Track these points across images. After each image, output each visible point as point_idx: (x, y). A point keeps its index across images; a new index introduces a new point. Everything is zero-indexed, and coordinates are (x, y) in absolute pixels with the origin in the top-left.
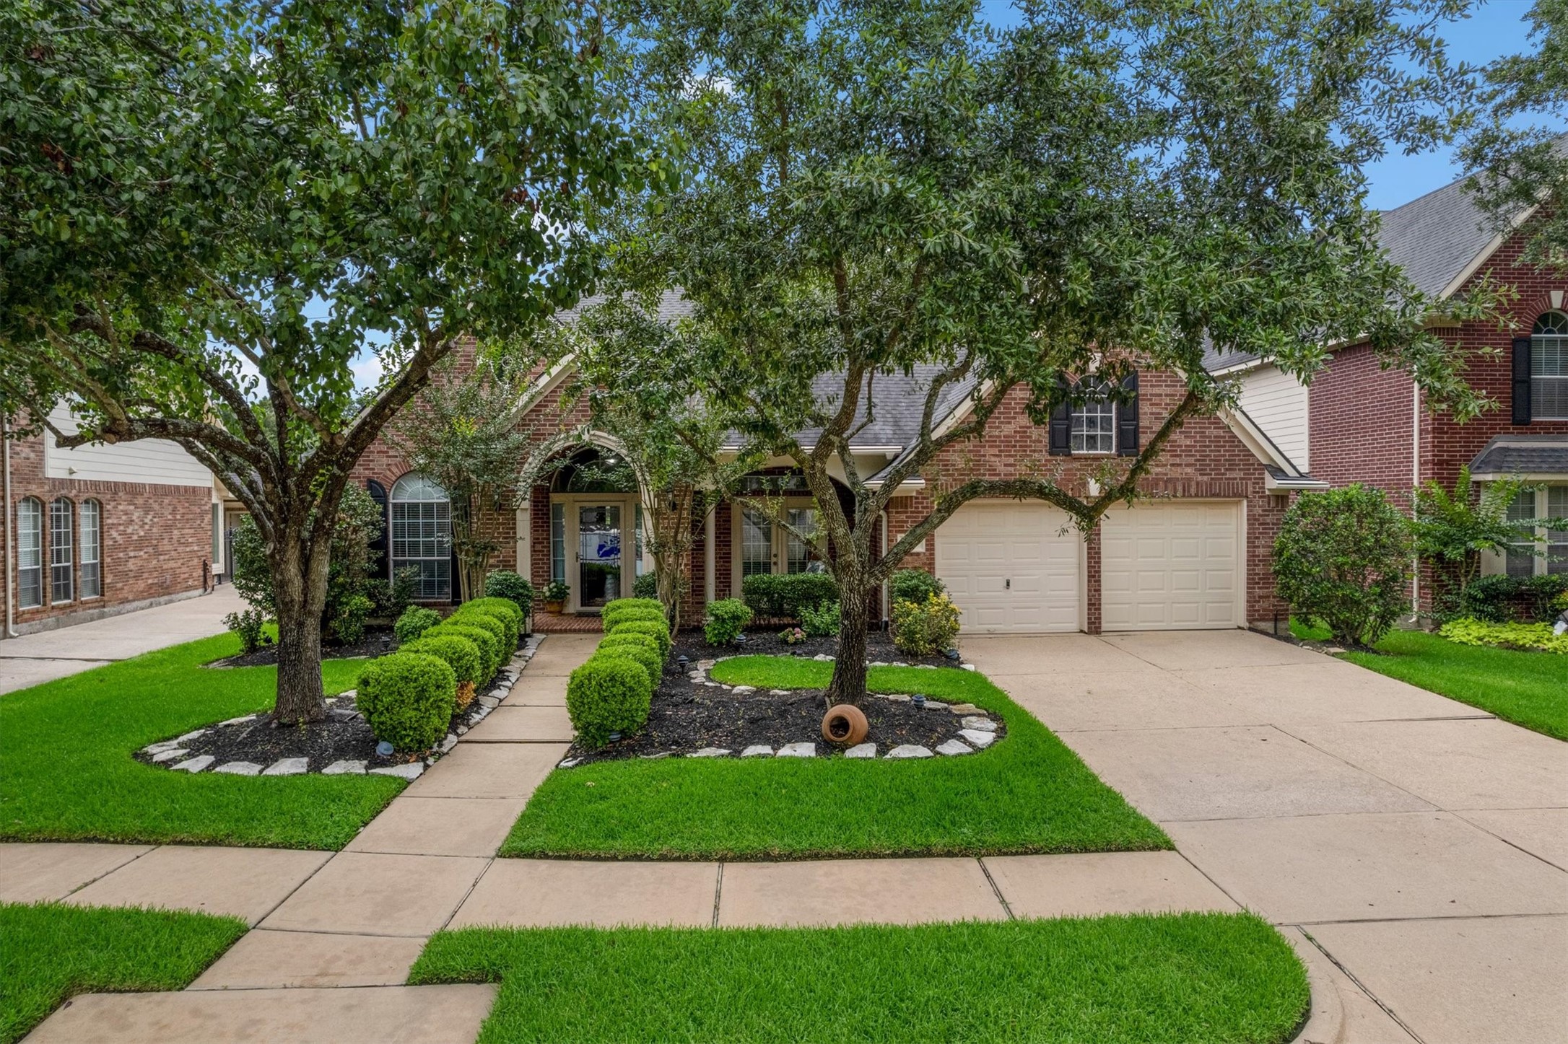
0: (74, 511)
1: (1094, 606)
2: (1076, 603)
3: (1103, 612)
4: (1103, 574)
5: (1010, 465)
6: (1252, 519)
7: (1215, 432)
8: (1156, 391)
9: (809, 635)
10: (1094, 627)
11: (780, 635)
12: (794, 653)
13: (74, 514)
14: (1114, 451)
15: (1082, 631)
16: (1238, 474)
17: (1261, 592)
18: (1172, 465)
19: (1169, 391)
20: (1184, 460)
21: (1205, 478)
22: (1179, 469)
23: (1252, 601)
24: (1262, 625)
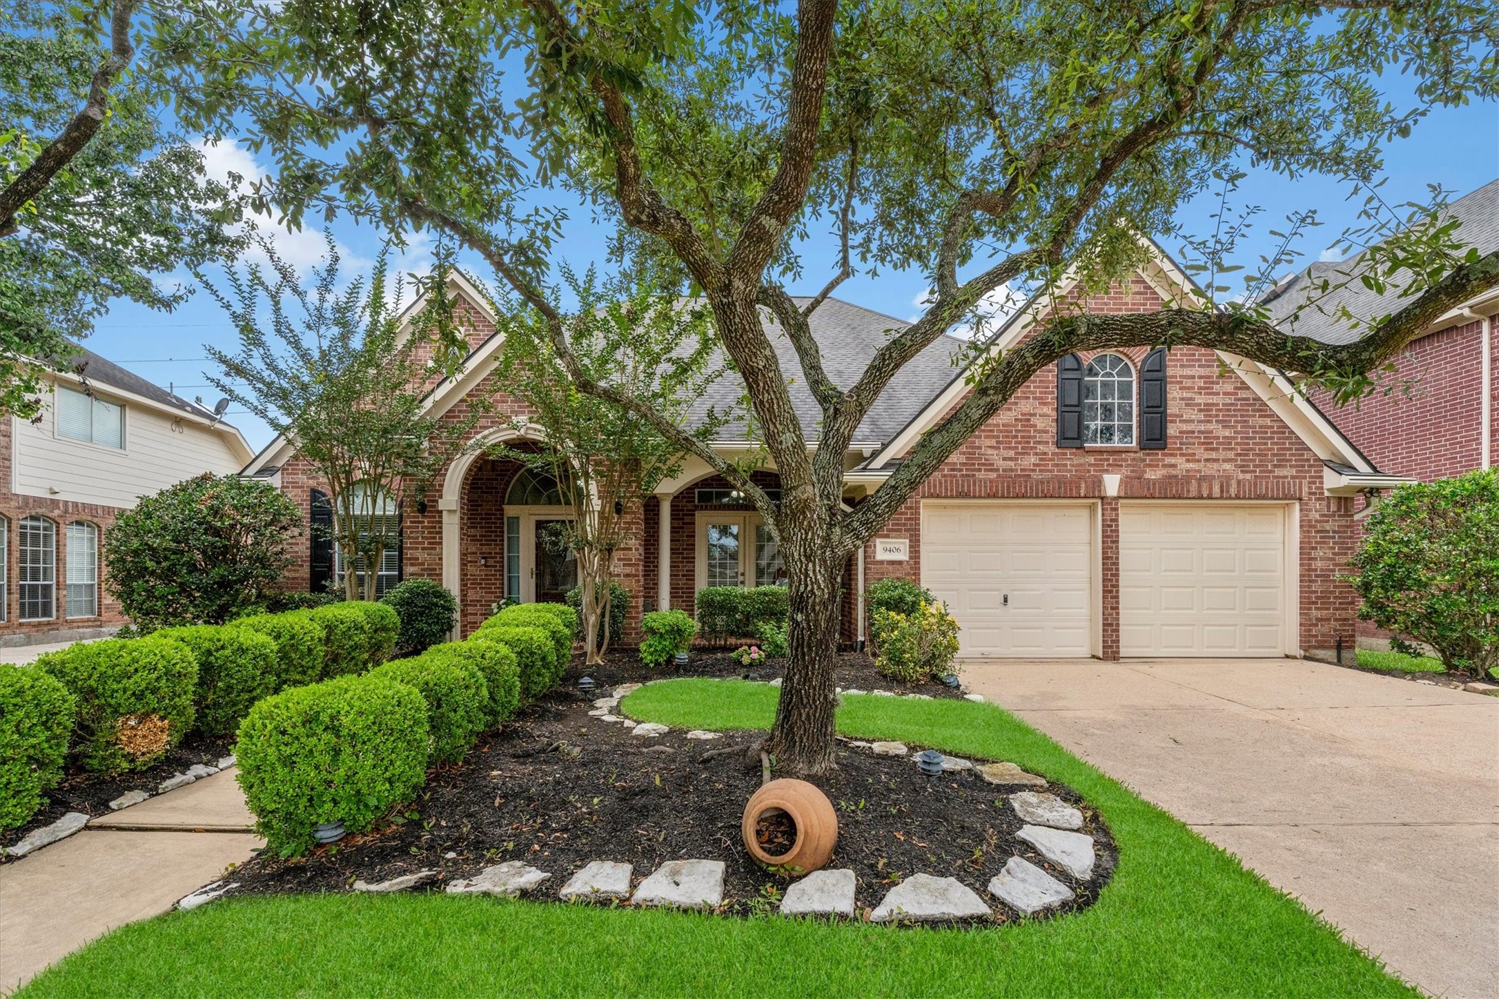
0: (58, 531)
1: (1111, 627)
2: (1087, 624)
3: (1121, 633)
4: (1121, 590)
5: (1010, 459)
6: (1306, 526)
7: (1261, 421)
8: (1188, 372)
9: (769, 656)
10: (1110, 652)
11: (734, 655)
12: (746, 677)
13: (58, 534)
14: (1134, 444)
15: (1093, 657)
16: (1288, 472)
17: (1319, 614)
18: (1207, 460)
19: (1202, 371)
20: (1222, 455)
21: (1248, 476)
22: (1215, 466)
23: (1307, 625)
24: (1320, 653)
